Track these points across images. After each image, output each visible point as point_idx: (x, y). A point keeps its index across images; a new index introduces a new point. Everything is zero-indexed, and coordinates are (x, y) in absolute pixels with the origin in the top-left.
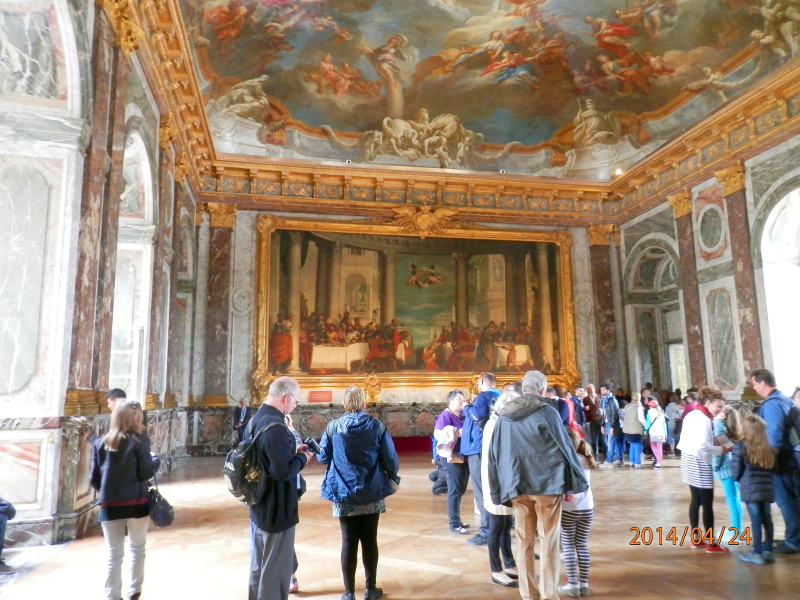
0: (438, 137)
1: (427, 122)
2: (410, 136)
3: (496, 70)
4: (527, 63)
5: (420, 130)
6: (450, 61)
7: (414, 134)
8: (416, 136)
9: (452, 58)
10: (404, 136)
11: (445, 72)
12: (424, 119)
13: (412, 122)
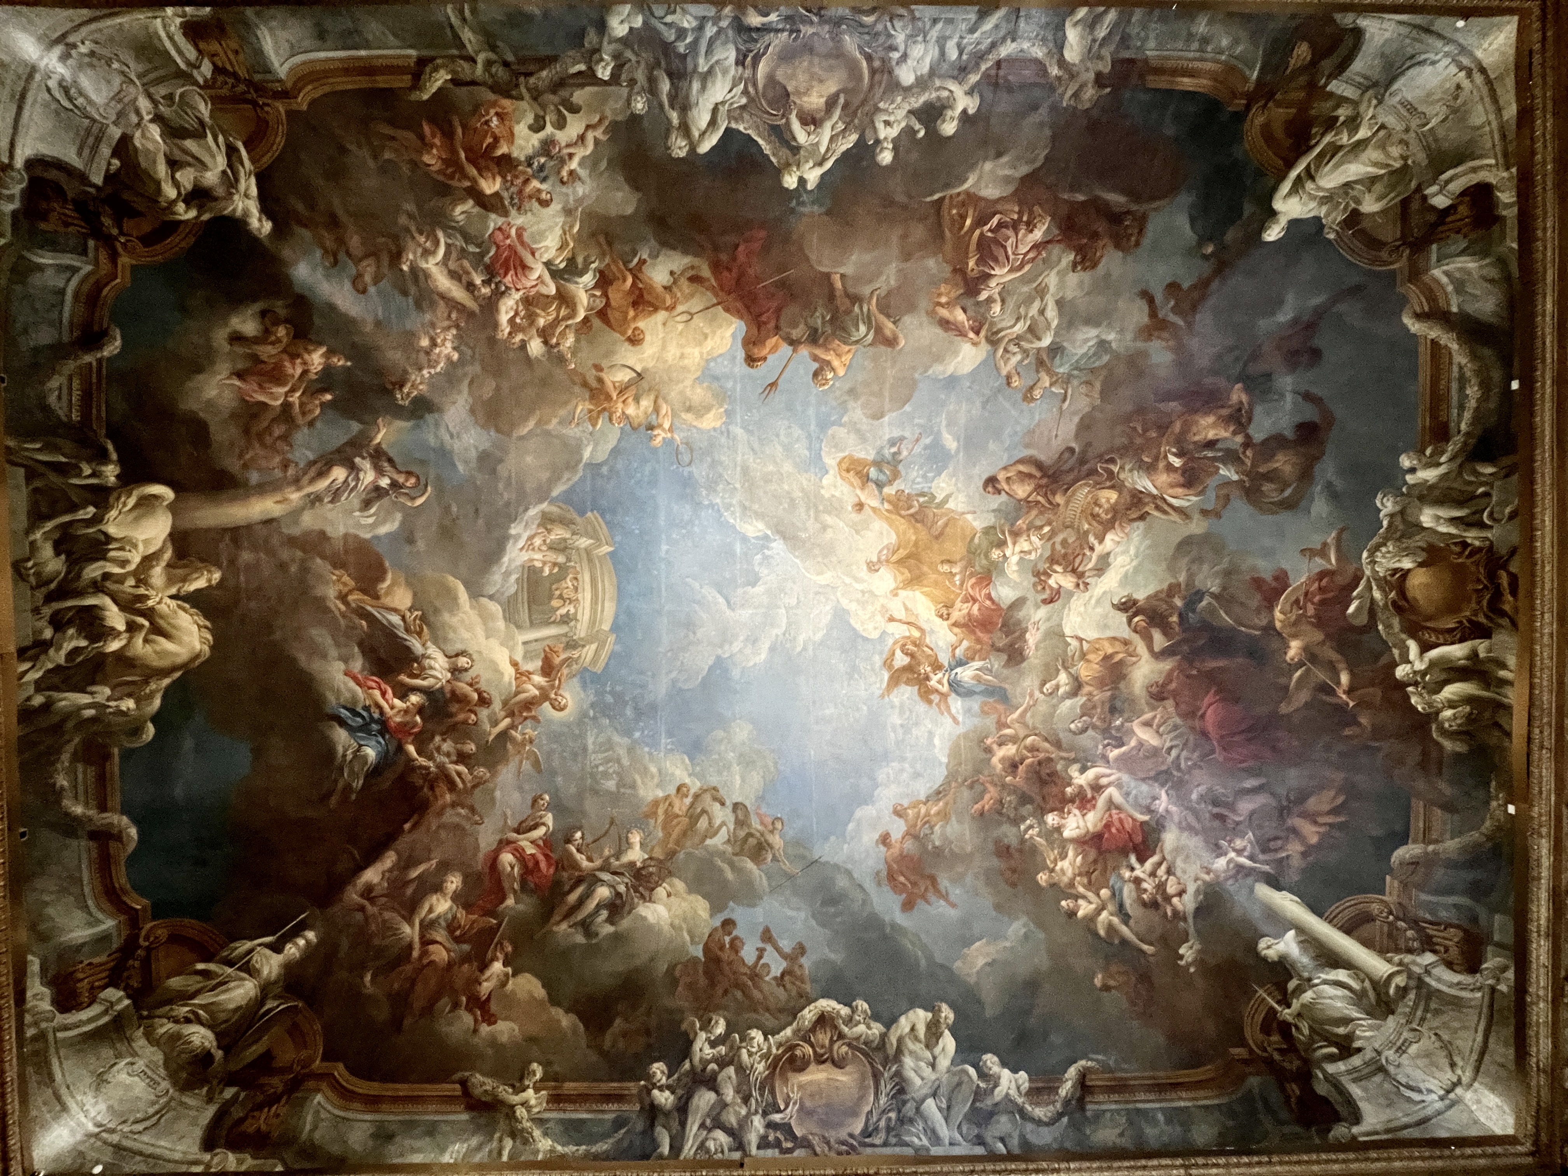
0: (121, 626)
1: (173, 591)
2: (112, 554)
3: (371, 696)
4: (400, 749)
5: (141, 575)
6: (377, 597)
7: (124, 563)
8: (117, 570)
9: (387, 601)
10: (109, 539)
11: (343, 598)
12: (184, 580)
13: (168, 555)
